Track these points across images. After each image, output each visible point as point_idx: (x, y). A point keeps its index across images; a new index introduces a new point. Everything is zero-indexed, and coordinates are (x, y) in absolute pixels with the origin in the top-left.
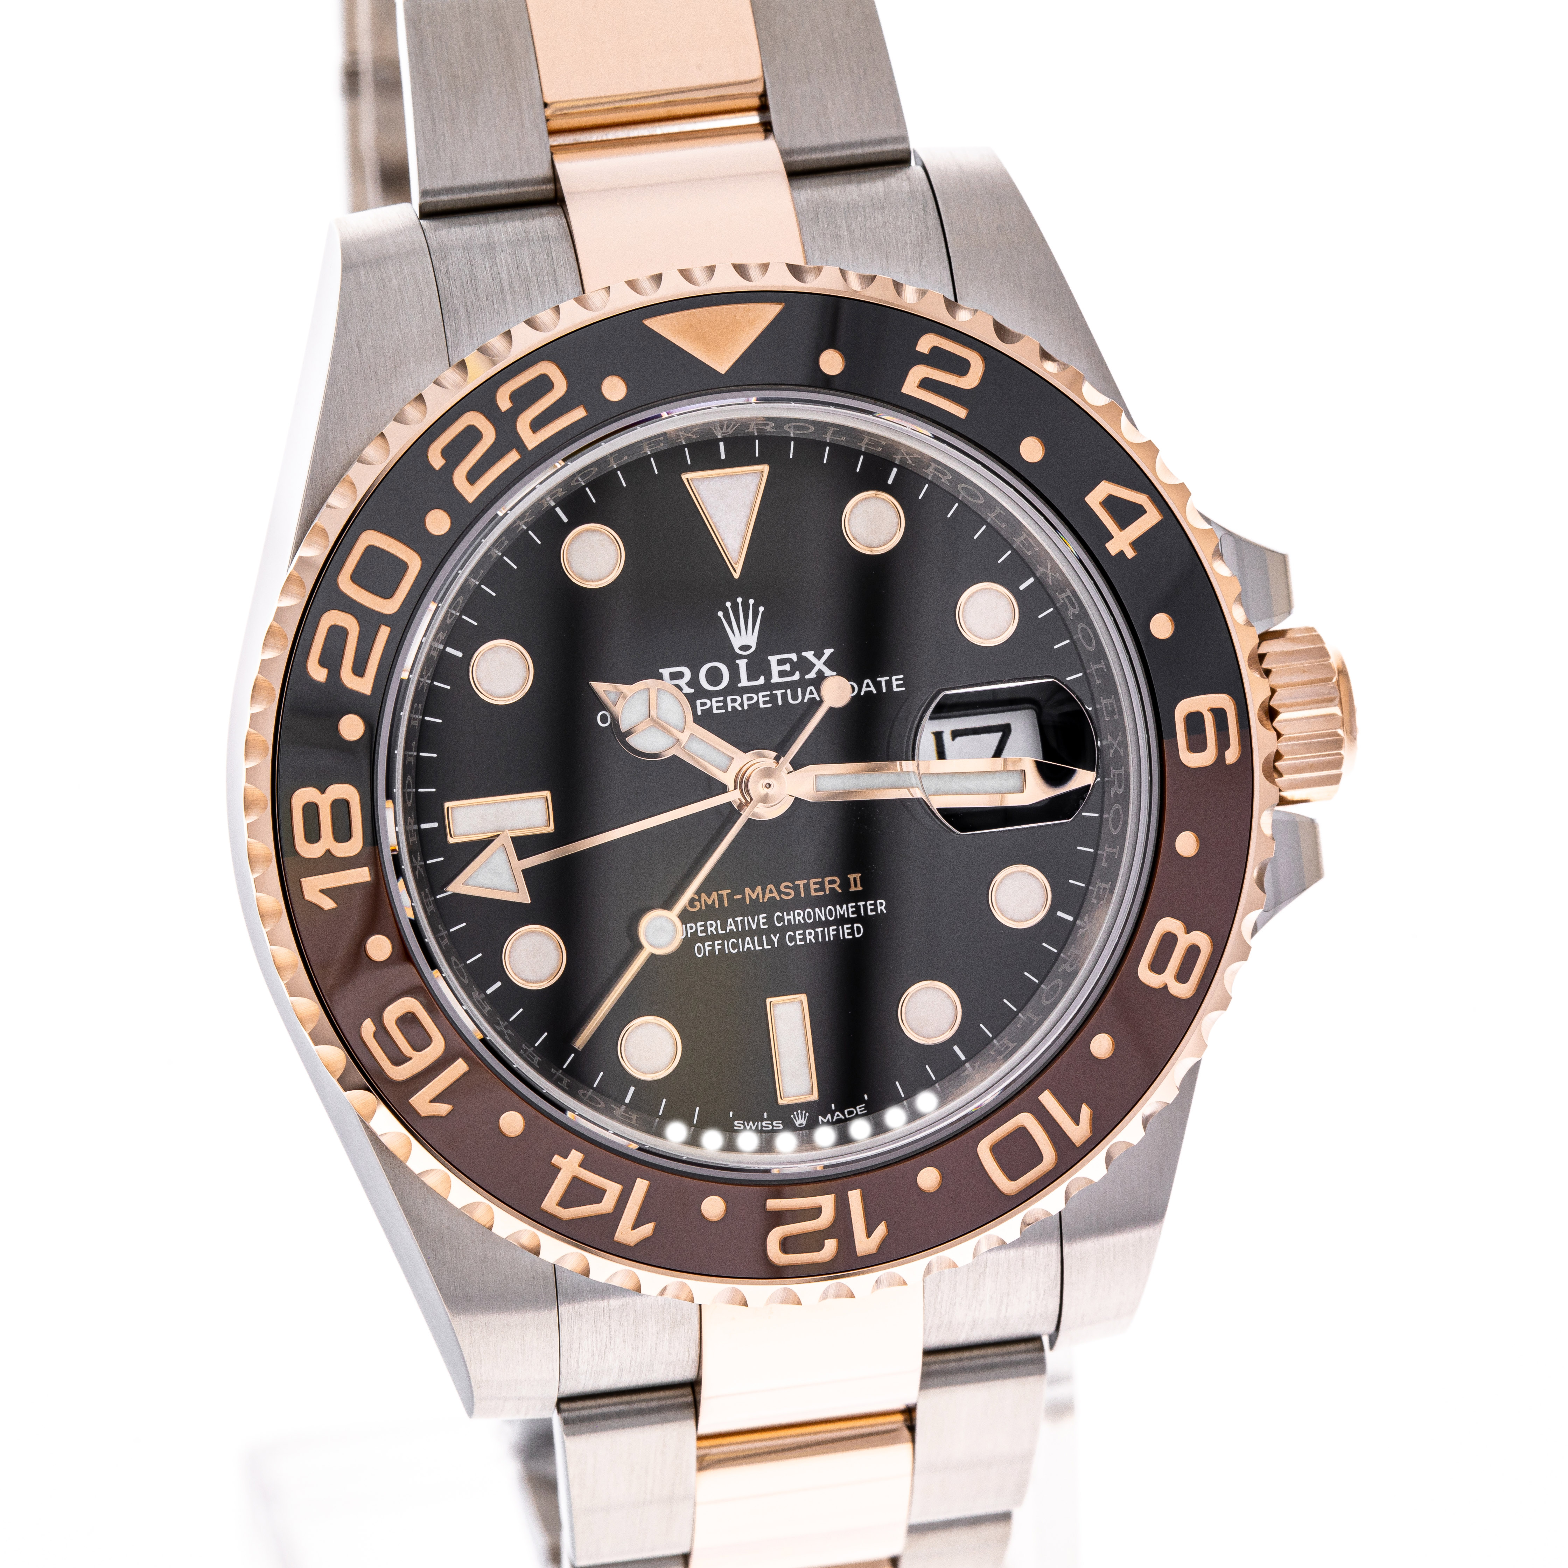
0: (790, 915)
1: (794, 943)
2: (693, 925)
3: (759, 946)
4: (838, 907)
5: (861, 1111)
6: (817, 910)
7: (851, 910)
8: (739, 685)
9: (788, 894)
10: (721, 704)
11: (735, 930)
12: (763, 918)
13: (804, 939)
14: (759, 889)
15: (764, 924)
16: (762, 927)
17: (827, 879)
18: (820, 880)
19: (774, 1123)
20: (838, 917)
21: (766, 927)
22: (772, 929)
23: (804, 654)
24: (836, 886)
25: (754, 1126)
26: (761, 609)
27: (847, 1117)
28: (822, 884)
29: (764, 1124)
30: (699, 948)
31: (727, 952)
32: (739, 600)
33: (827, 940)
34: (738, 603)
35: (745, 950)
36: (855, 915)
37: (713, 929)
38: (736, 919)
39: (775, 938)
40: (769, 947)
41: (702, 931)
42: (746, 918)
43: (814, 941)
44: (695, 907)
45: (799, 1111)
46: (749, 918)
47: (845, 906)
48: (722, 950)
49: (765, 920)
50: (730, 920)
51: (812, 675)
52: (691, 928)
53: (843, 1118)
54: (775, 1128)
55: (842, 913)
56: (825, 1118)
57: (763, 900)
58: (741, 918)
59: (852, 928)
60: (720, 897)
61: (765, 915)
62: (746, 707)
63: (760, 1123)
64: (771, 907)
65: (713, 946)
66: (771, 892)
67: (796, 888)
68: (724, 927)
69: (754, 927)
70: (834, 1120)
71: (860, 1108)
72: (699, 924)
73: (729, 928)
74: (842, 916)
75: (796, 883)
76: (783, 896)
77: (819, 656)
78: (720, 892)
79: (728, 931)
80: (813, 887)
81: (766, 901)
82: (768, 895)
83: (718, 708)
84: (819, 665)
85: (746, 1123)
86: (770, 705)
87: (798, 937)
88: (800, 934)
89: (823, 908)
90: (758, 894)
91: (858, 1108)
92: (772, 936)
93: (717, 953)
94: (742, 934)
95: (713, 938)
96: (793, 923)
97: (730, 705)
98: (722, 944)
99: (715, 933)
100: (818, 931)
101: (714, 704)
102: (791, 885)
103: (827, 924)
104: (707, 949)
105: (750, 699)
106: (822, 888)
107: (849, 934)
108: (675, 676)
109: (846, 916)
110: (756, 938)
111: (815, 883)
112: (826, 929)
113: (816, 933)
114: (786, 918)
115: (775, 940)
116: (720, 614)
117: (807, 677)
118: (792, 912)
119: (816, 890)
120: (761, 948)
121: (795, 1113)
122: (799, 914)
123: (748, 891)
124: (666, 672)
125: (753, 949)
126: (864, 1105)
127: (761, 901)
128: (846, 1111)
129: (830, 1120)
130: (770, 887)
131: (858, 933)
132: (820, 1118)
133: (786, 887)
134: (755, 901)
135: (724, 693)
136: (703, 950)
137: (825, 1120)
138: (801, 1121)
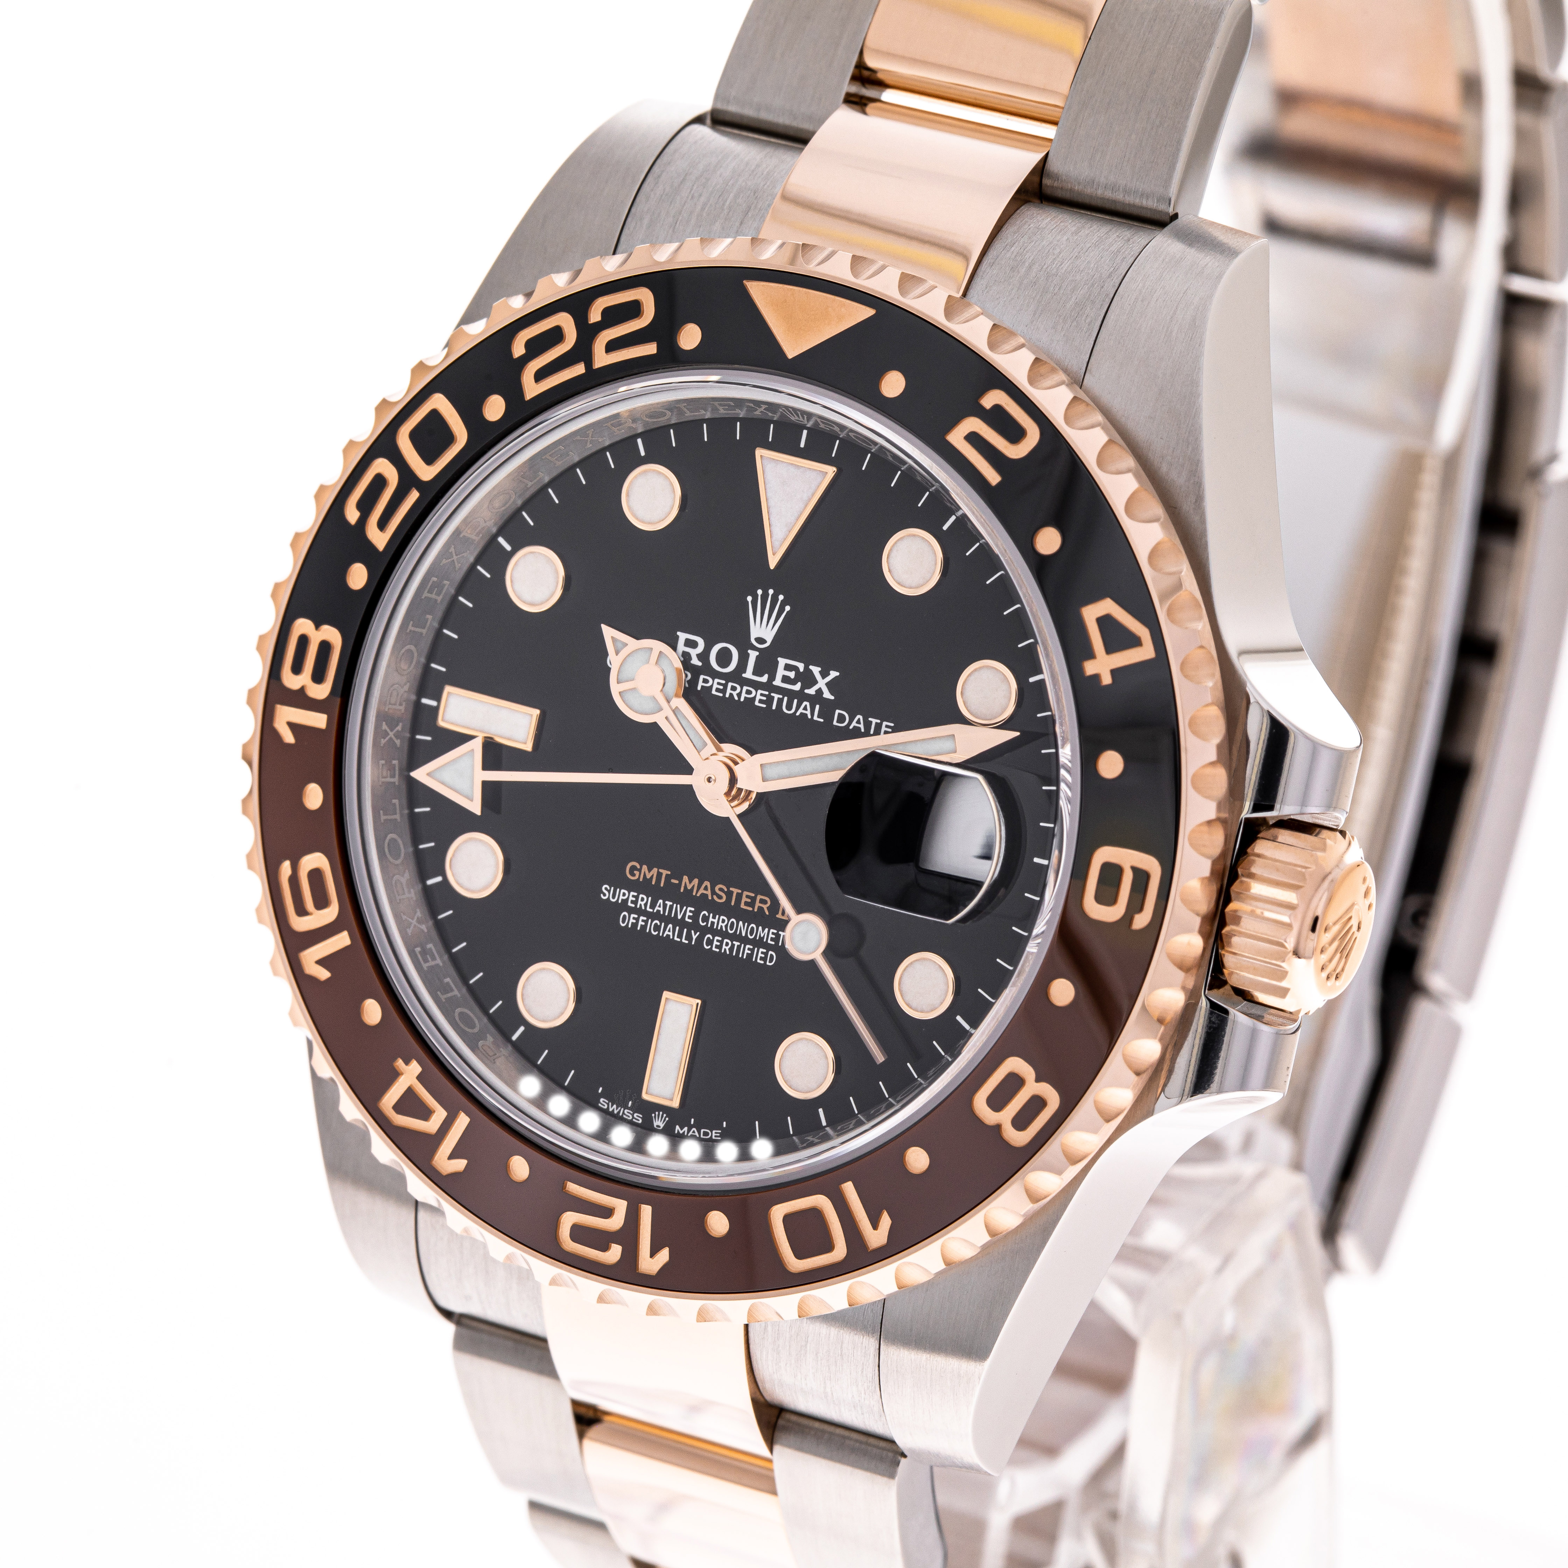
0: (715, 918)
1: (709, 947)
2: (626, 892)
3: (677, 937)
4: (760, 928)
5: (715, 1136)
6: (741, 923)
7: (771, 936)
8: (744, 675)
9: (720, 897)
10: (721, 687)
11: (662, 913)
12: (690, 911)
13: (719, 947)
14: (696, 881)
15: (690, 917)
16: (687, 919)
17: (759, 897)
18: (753, 895)
19: (635, 1115)
20: (758, 938)
21: (691, 921)
22: (695, 926)
23: (811, 667)
24: (765, 907)
25: (617, 1109)
26: (788, 608)
27: (702, 1136)
28: (753, 899)
29: (626, 1111)
30: (624, 917)
31: (648, 931)
32: (771, 592)
33: (740, 956)
34: (769, 594)
35: (665, 935)
36: (773, 943)
37: (643, 903)
38: (667, 902)
39: (695, 935)
40: (687, 942)
41: (632, 902)
42: (675, 905)
43: (728, 953)
44: (634, 875)
45: (661, 1113)
46: (679, 906)
47: (766, 930)
48: (644, 927)
49: (691, 914)
50: (661, 901)
51: (811, 691)
52: (624, 894)
53: (698, 1136)
54: (634, 1120)
55: (762, 936)
56: (682, 1130)
57: (696, 893)
58: (671, 903)
59: (766, 954)
60: (659, 875)
61: (693, 909)
62: (742, 699)
63: (622, 1109)
64: (701, 903)
65: (637, 919)
66: (704, 889)
67: (729, 894)
68: (653, 906)
69: (679, 917)
70: (689, 1135)
71: (716, 1133)
72: (632, 893)
73: (657, 908)
74: (761, 939)
75: (731, 889)
76: (715, 897)
77: (824, 674)
78: (661, 870)
79: (655, 911)
80: (744, 899)
81: (698, 895)
82: (702, 891)
83: (718, 690)
84: (822, 683)
85: (610, 1104)
86: (764, 706)
87: (715, 943)
88: (718, 941)
89: (746, 924)
90: (694, 886)
91: (714, 1132)
92: (693, 932)
93: (639, 928)
94: (667, 919)
95: (640, 912)
96: (715, 927)
97: (729, 691)
98: (646, 922)
99: (643, 908)
100: (734, 944)
101: (715, 684)
102: (726, 890)
103: (744, 940)
104: (632, 921)
105: (748, 692)
106: (752, 904)
107: (761, 959)
109: (765, 940)
110: (678, 928)
111: (747, 897)
112: (743, 945)
113: (733, 945)
114: (711, 919)
115: (694, 937)
116: (749, 599)
117: (807, 691)
118: (717, 916)
119: (746, 904)
120: (679, 940)
121: (657, 1113)
122: (723, 921)
123: (685, 879)
125: (671, 937)
126: (720, 1131)
127: (694, 894)
128: (702, 1131)
129: (686, 1134)
130: (707, 883)
131: (770, 962)
132: (678, 1127)
133: (721, 889)
134: (688, 892)
135: (728, 677)
136: (627, 920)
137: (681, 1132)
138: (659, 1123)
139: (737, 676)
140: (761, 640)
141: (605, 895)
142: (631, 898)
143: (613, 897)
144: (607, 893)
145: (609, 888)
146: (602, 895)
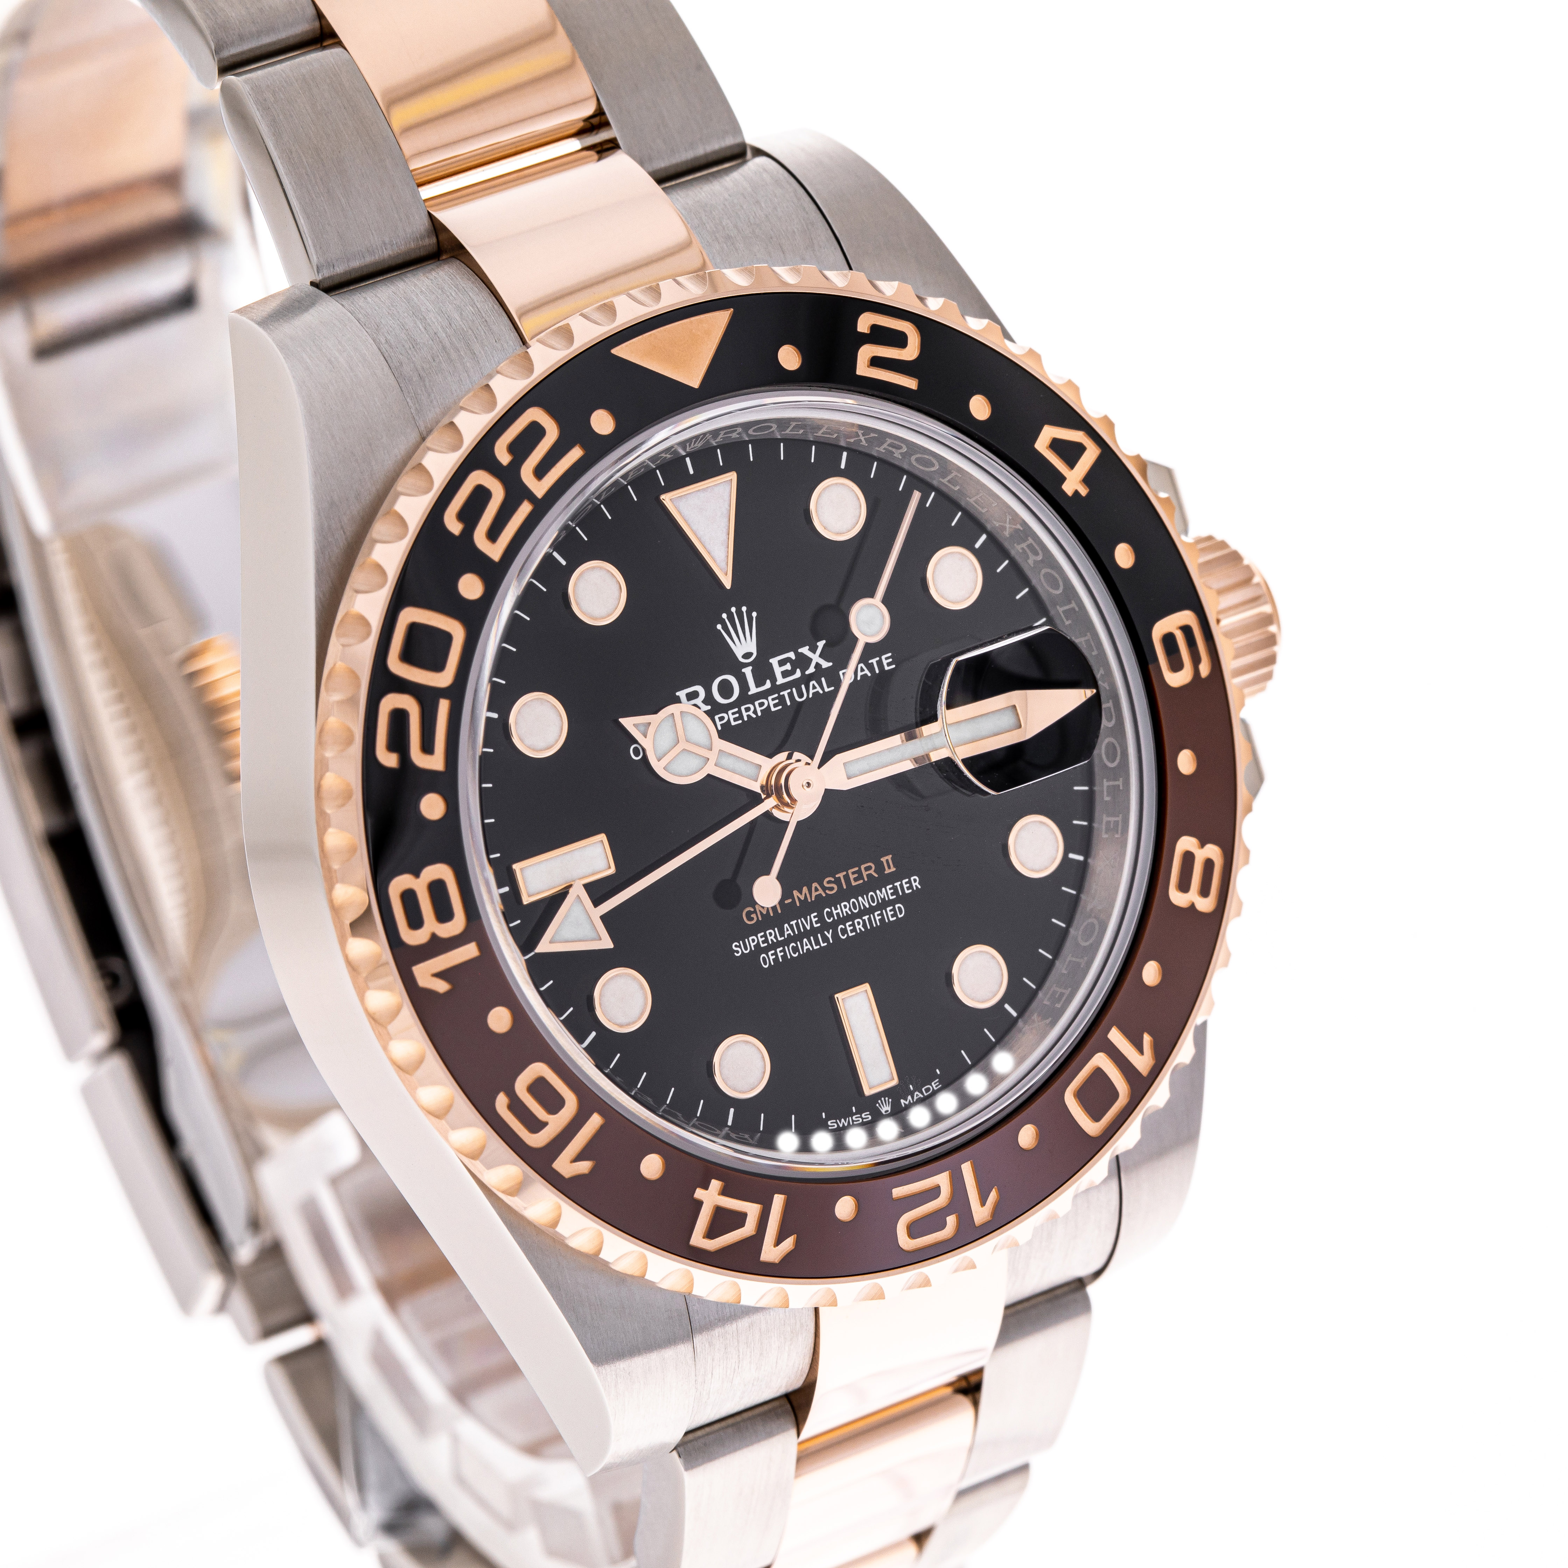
0: (837, 909)
1: (846, 935)
2: (754, 937)
3: (816, 946)
4: (878, 892)
5: (936, 1086)
6: (860, 898)
7: (890, 892)
8: (750, 693)
9: (831, 889)
10: (737, 715)
11: (792, 934)
12: (815, 917)
13: (854, 930)
14: (805, 889)
15: (817, 922)
16: (815, 926)
17: (863, 867)
18: (857, 869)
19: (863, 1116)
20: (880, 902)
21: (819, 925)
22: (825, 926)
23: (800, 650)
24: (872, 872)
25: (846, 1122)
26: (754, 614)
27: (926, 1094)
28: (859, 872)
29: (854, 1118)
30: (764, 958)
31: (789, 957)
32: (733, 609)
33: (875, 925)
34: (733, 613)
35: (805, 951)
36: (895, 897)
37: (772, 937)
38: (791, 923)
39: (829, 934)
40: (826, 944)
41: (763, 942)
42: (799, 920)
43: (863, 930)
44: (752, 919)
45: (883, 1099)
46: (802, 919)
47: (883, 889)
48: (784, 957)
49: (816, 919)
50: (786, 925)
51: (811, 670)
52: (753, 941)
53: (922, 1096)
54: (864, 1120)
55: (883, 897)
56: (906, 1101)
57: (811, 899)
58: (796, 921)
59: (894, 910)
61: (815, 914)
62: (759, 714)
63: (850, 1118)
64: (819, 905)
65: (775, 954)
66: (816, 891)
67: (838, 881)
68: (782, 934)
69: (808, 928)
70: (915, 1100)
71: (935, 1084)
72: (759, 935)
73: (786, 933)
74: (883, 900)
75: (837, 876)
76: (827, 892)
77: (813, 649)
79: (786, 937)
80: (852, 877)
81: (813, 899)
82: (814, 894)
83: (735, 720)
84: (816, 658)
85: (838, 1121)
86: (780, 707)
87: (849, 929)
88: (850, 926)
89: (865, 896)
90: (805, 895)
91: (933, 1083)
92: (826, 932)
93: (781, 961)
94: (798, 937)
95: (774, 946)
96: (841, 916)
97: (745, 714)
98: (784, 951)
99: (775, 941)
100: (865, 919)
101: (730, 716)
103: (870, 911)
104: (772, 958)
105: (761, 705)
106: (860, 877)
107: (893, 916)
108: (692, 696)
109: (887, 899)
110: (812, 938)
111: (853, 873)
112: (872, 915)
113: (864, 921)
114: (835, 912)
115: (829, 936)
116: (719, 627)
117: (807, 672)
118: (838, 906)
119: (856, 880)
120: (818, 947)
121: (879, 1101)
122: (845, 906)
123: (796, 893)
124: (682, 694)
125: (811, 949)
126: (938, 1080)
127: (809, 901)
128: (923, 1090)
129: (912, 1102)
130: (815, 885)
131: (901, 913)
132: (902, 1101)
133: (829, 882)
134: (804, 902)
135: (737, 704)
136: (768, 960)
137: (907, 1103)
138: (886, 1108)
139: (745, 698)
140: (747, 655)
141: (738, 952)
142: (761, 940)
143: (746, 949)
144: (739, 949)
145: (738, 944)
146: (735, 954)
